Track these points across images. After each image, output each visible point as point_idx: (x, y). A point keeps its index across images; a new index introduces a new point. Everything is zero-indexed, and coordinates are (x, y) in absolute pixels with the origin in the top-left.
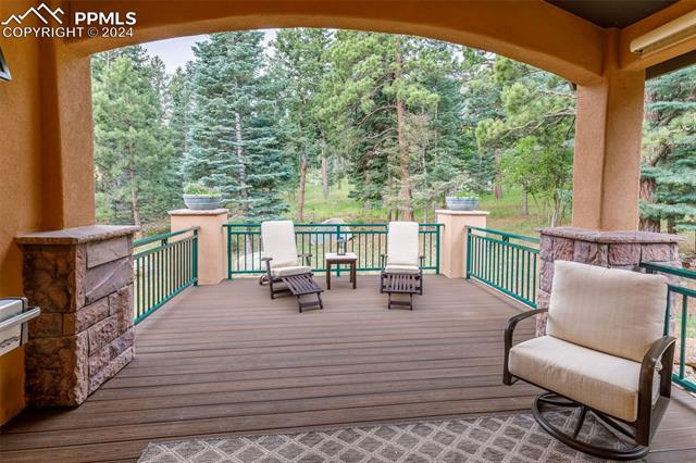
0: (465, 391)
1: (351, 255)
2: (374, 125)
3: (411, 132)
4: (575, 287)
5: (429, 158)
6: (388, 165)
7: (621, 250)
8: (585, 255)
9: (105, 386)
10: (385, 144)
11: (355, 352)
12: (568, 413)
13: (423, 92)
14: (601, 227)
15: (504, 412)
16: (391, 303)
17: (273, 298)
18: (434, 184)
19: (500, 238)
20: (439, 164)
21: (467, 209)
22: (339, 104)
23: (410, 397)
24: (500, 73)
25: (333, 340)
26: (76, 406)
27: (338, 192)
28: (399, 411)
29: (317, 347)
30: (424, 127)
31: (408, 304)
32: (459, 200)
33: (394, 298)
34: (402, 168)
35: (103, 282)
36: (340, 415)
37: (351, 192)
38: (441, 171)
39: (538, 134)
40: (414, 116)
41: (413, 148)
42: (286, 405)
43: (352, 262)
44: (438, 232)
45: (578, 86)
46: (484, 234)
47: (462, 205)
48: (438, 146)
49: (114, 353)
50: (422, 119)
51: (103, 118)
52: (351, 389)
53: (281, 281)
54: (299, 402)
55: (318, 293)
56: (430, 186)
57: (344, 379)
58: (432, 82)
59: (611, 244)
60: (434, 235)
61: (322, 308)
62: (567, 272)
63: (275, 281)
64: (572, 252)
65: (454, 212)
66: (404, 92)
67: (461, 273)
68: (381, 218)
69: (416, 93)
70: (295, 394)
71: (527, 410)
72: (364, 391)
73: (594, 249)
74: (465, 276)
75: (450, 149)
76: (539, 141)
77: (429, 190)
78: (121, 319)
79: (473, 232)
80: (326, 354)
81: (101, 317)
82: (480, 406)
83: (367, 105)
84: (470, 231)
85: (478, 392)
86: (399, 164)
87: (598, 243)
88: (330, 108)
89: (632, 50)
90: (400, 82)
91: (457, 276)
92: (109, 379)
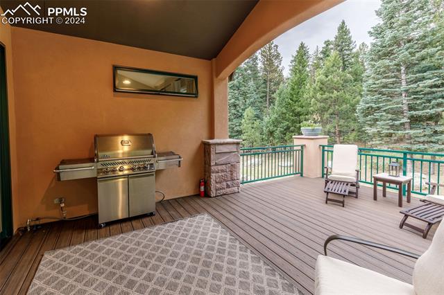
9: (224, 196)
26: (211, 197)
35: (223, 159)
49: (228, 186)
51: (321, 88)
78: (232, 174)
81: (222, 171)
92: (225, 194)
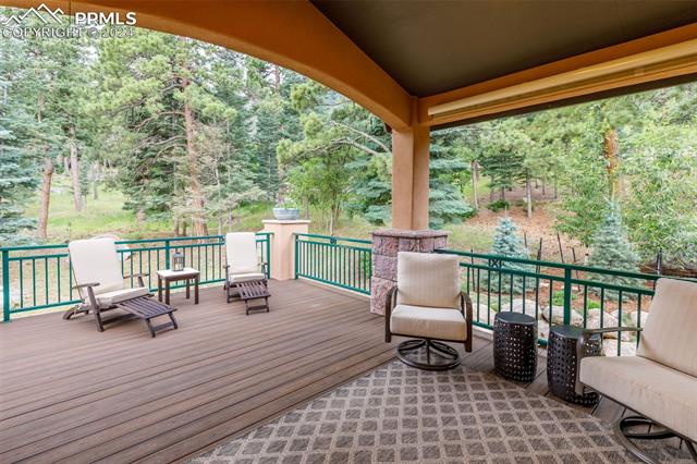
0: (352, 359)
1: (188, 271)
2: (156, 129)
3: (203, 142)
4: (414, 269)
5: (223, 169)
6: (175, 174)
7: (426, 242)
8: (407, 247)
10: (173, 152)
11: (245, 357)
12: (416, 353)
13: (220, 105)
14: (412, 228)
15: (383, 364)
16: (250, 309)
17: (103, 330)
18: (231, 195)
19: (328, 241)
20: (233, 174)
21: (293, 219)
22: (117, 101)
23: (317, 375)
24: (296, 102)
25: (214, 353)
27: (96, 203)
28: (316, 387)
29: (203, 363)
30: (217, 138)
31: (265, 307)
32: (287, 211)
33: (250, 304)
34: (193, 178)
36: (273, 407)
37: (126, 204)
38: (237, 183)
39: (323, 156)
40: (206, 127)
41: (207, 160)
42: (214, 419)
43: (196, 276)
44: (268, 241)
45: (393, 131)
46: (306, 239)
47: (289, 215)
48: (231, 158)
50: (214, 130)
52: (265, 386)
53: (116, 307)
54: (226, 411)
55: (170, 313)
56: (226, 197)
57: (254, 380)
58: (225, 95)
59: (421, 239)
60: (265, 243)
61: (176, 327)
62: (408, 259)
63: (103, 310)
64: (397, 246)
65: (283, 222)
66: (199, 102)
67: (290, 275)
68: (161, 231)
69: (212, 105)
70: (215, 407)
71: (395, 358)
72: (278, 383)
73: (413, 242)
74: (294, 277)
75: (244, 163)
76: (324, 162)
77: (225, 201)
79: (300, 238)
80: (219, 365)
82: (367, 365)
83: (154, 108)
84: (297, 237)
85: (360, 358)
86: (189, 174)
87: (415, 238)
88: (102, 104)
89: (430, 113)
90: (192, 89)
91: (286, 278)
